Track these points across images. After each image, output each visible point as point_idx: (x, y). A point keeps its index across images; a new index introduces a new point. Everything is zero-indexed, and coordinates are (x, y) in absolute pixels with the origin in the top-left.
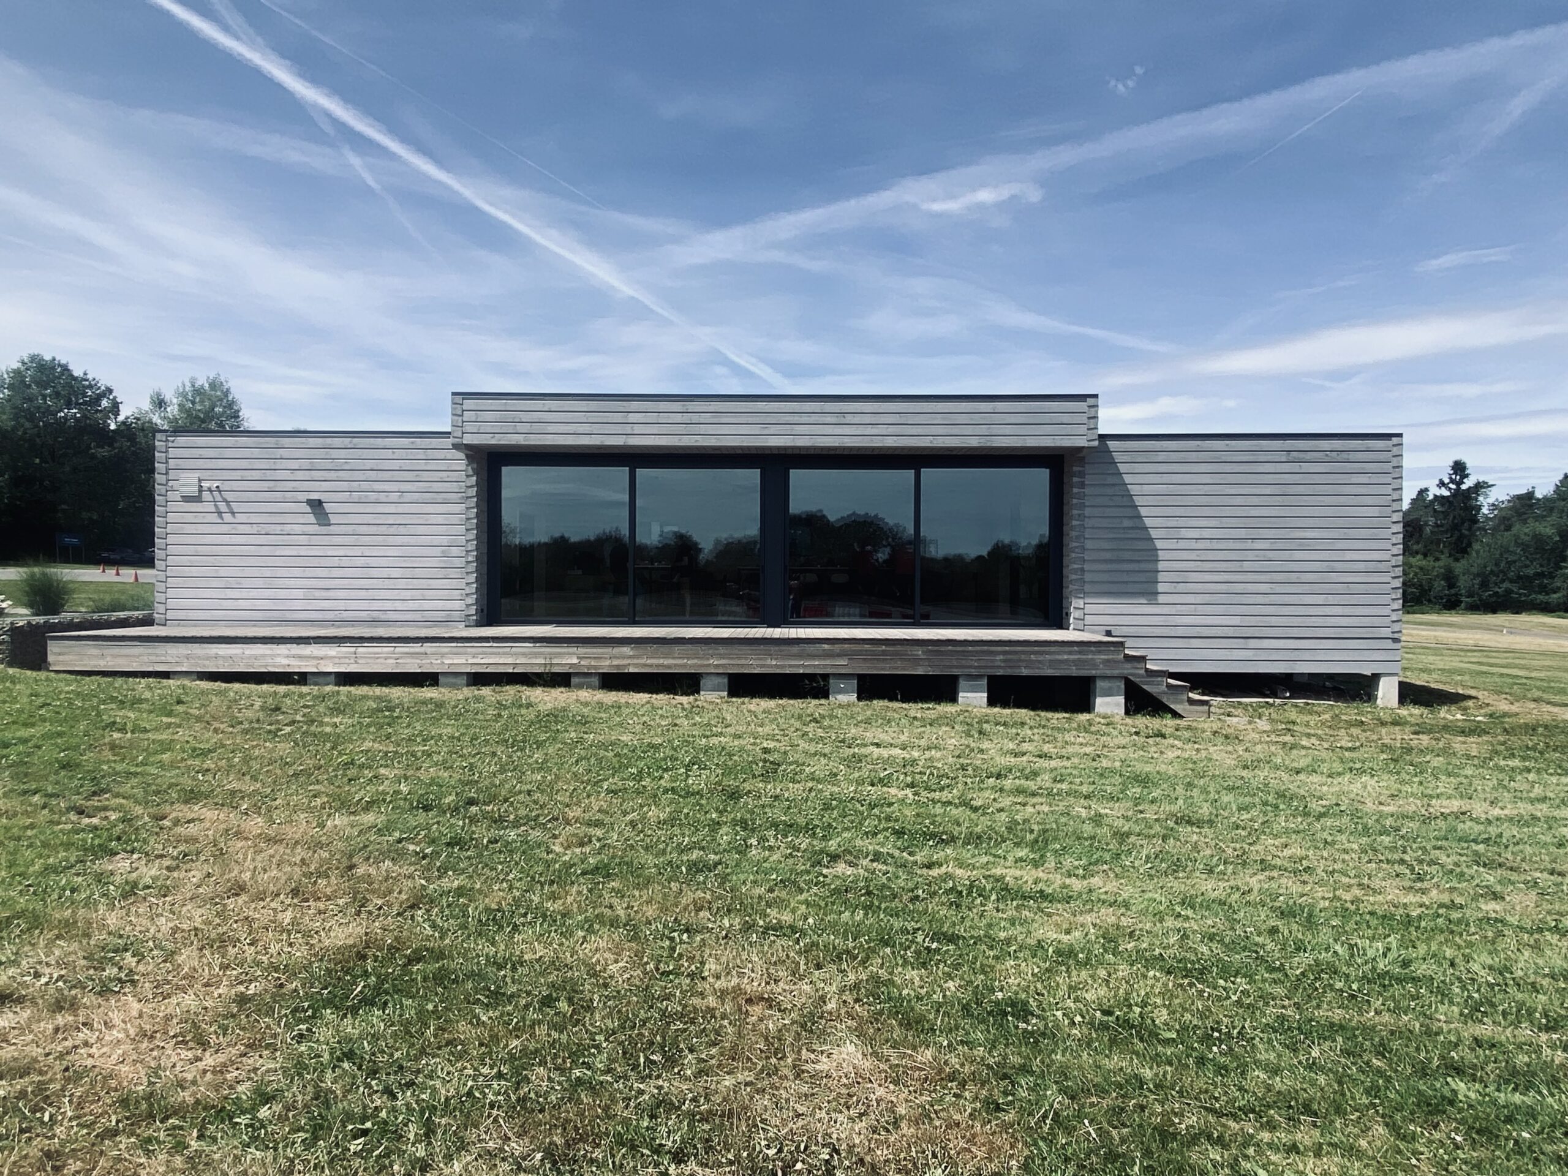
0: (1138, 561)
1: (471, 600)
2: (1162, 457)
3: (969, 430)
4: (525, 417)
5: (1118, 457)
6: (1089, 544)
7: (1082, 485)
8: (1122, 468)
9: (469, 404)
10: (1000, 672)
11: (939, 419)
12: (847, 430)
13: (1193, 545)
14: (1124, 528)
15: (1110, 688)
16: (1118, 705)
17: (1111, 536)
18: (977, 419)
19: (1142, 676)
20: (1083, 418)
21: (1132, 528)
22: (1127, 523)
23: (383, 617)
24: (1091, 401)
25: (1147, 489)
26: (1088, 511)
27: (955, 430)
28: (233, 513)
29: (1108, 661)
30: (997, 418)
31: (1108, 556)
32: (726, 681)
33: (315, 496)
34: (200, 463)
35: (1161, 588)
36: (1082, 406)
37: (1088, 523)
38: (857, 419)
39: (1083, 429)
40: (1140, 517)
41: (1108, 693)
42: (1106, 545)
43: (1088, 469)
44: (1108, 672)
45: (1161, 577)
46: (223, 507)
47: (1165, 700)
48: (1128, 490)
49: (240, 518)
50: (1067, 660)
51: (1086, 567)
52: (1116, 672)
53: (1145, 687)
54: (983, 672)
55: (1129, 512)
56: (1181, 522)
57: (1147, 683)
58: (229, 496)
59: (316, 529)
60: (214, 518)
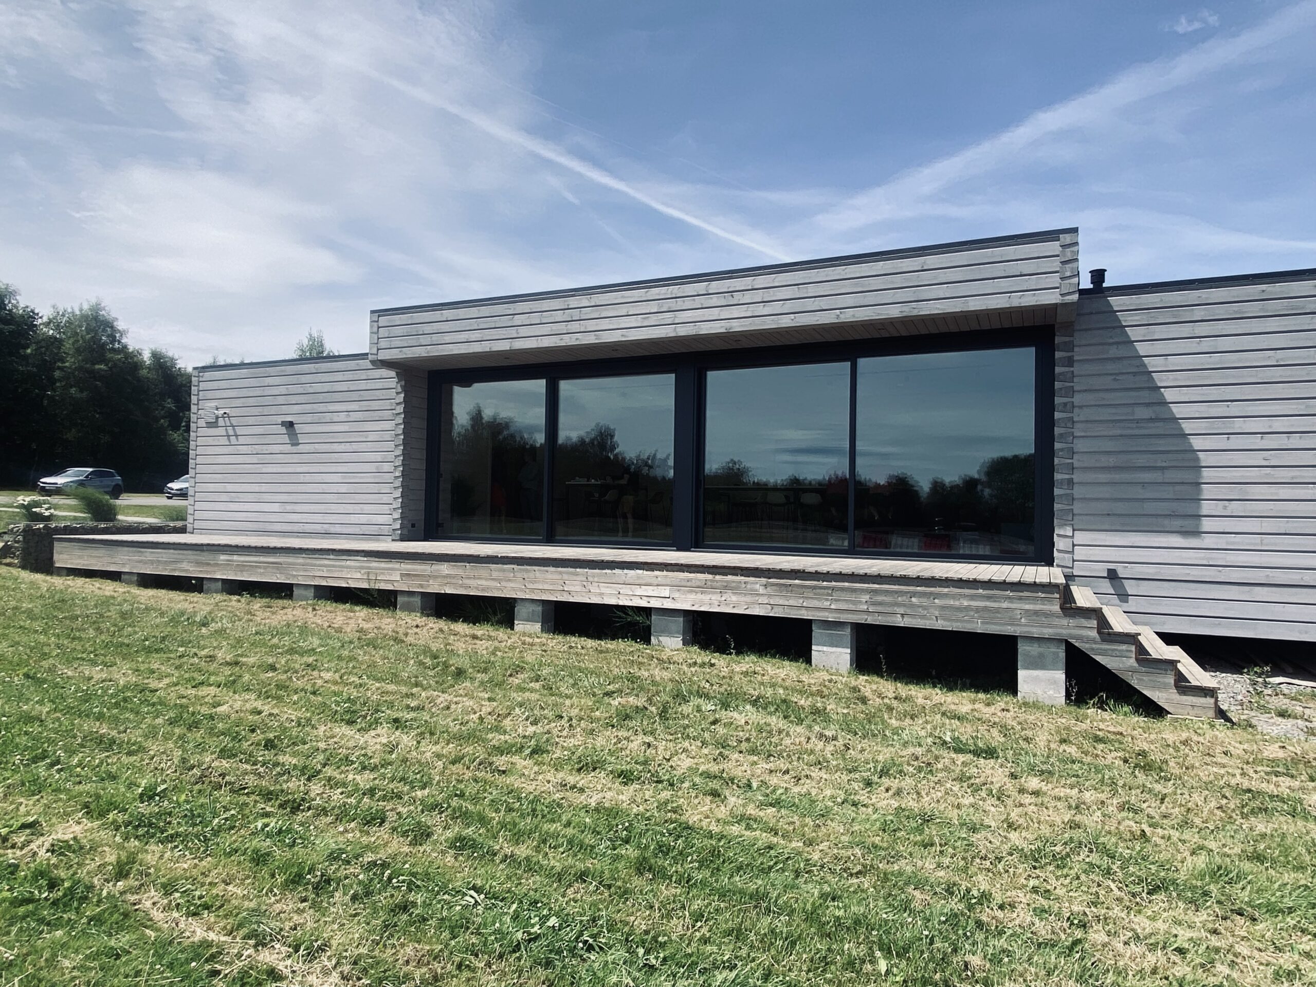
0: (1163, 468)
1: (397, 515)
2: (1199, 313)
3: (889, 296)
4: (427, 329)
5: (1126, 319)
6: (1079, 445)
7: (1070, 362)
8: (1133, 334)
9: (383, 321)
10: (870, 620)
11: (847, 287)
12: (736, 312)
13: (1256, 442)
14: (1138, 421)
15: (1041, 656)
16: (1055, 682)
17: (1118, 432)
18: (898, 281)
19: (1094, 641)
20: (1055, 264)
21: (1151, 420)
22: (1142, 413)
23: (333, 529)
24: (1067, 239)
25: (1175, 362)
26: (1077, 399)
27: (871, 298)
28: (236, 436)
29: (1036, 613)
30: (926, 277)
31: (1112, 461)
32: (539, 609)
33: (289, 418)
34: (219, 394)
35: (1206, 508)
36: (1053, 247)
37: (1079, 415)
38: (748, 297)
39: (1055, 280)
40: (1164, 403)
41: (1038, 664)
42: (1109, 446)
43: (1078, 339)
44: (1036, 632)
45: (1207, 491)
46: (231, 432)
47: (1134, 683)
48: (1145, 366)
49: (242, 440)
50: (968, 608)
51: (1076, 477)
52: (1047, 632)
53: (1098, 658)
54: (844, 618)
55: (1146, 396)
56: (1235, 409)
57: (1104, 653)
58: (234, 421)
59: (288, 448)
60: (224, 441)
